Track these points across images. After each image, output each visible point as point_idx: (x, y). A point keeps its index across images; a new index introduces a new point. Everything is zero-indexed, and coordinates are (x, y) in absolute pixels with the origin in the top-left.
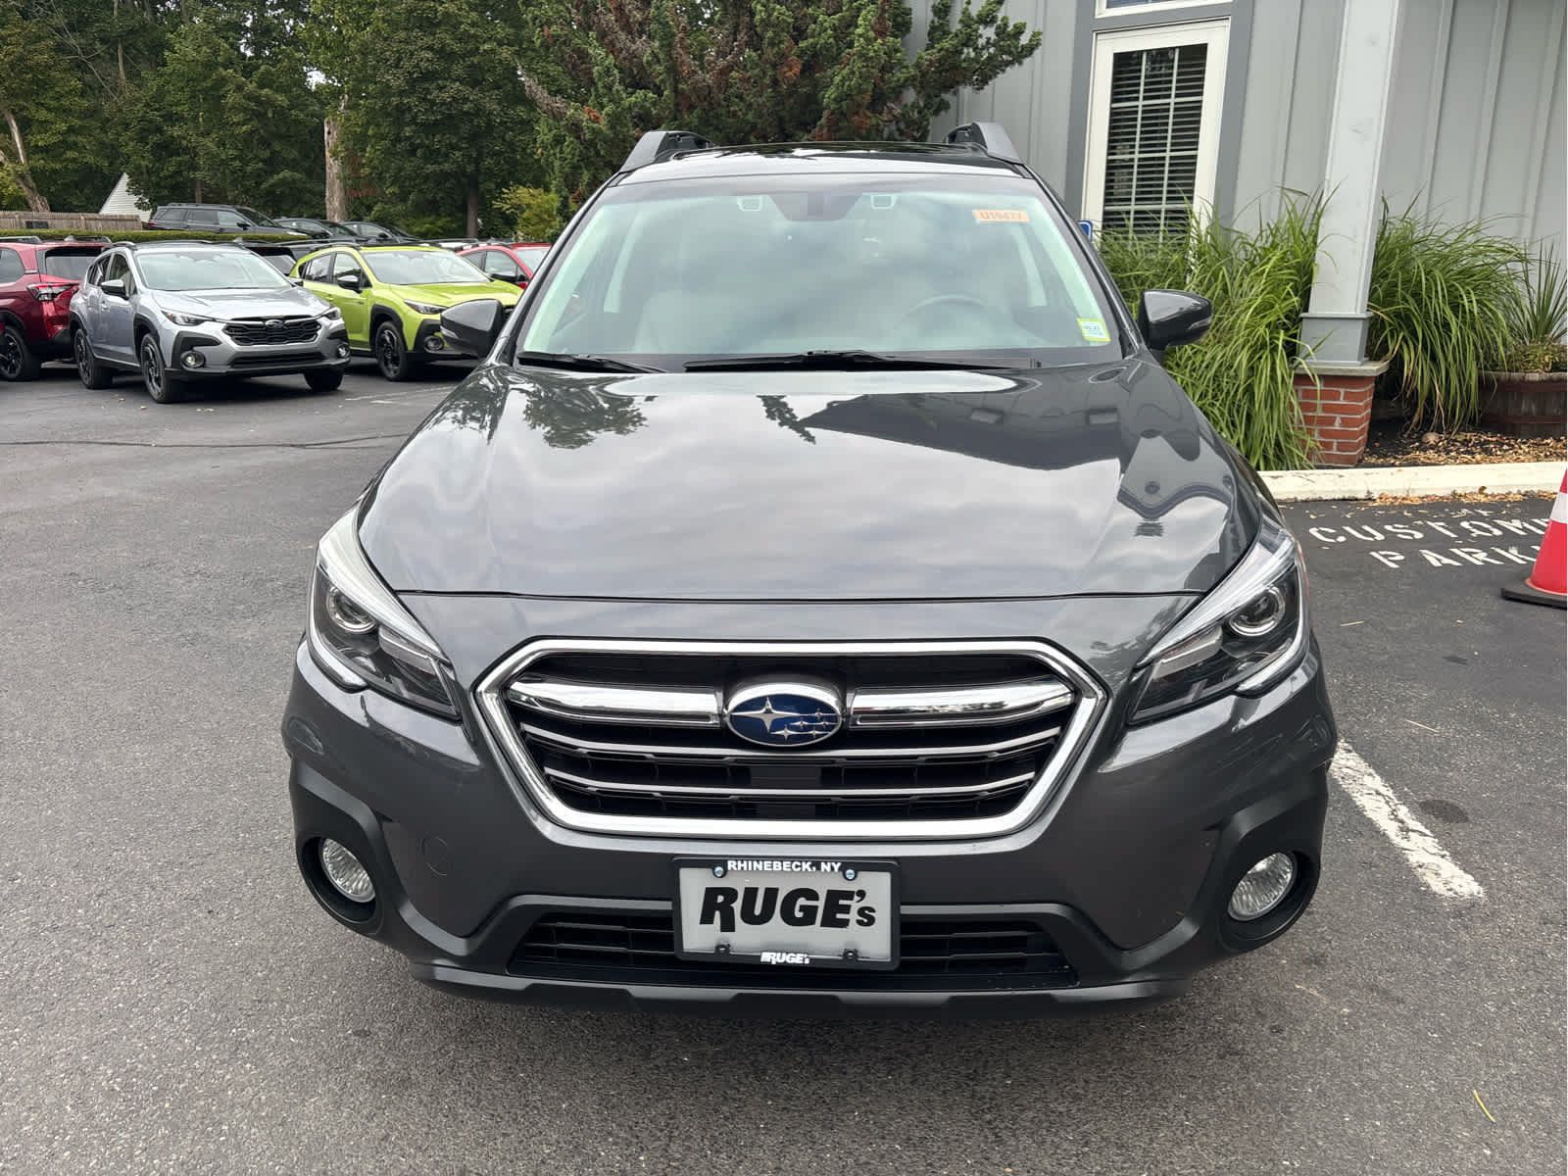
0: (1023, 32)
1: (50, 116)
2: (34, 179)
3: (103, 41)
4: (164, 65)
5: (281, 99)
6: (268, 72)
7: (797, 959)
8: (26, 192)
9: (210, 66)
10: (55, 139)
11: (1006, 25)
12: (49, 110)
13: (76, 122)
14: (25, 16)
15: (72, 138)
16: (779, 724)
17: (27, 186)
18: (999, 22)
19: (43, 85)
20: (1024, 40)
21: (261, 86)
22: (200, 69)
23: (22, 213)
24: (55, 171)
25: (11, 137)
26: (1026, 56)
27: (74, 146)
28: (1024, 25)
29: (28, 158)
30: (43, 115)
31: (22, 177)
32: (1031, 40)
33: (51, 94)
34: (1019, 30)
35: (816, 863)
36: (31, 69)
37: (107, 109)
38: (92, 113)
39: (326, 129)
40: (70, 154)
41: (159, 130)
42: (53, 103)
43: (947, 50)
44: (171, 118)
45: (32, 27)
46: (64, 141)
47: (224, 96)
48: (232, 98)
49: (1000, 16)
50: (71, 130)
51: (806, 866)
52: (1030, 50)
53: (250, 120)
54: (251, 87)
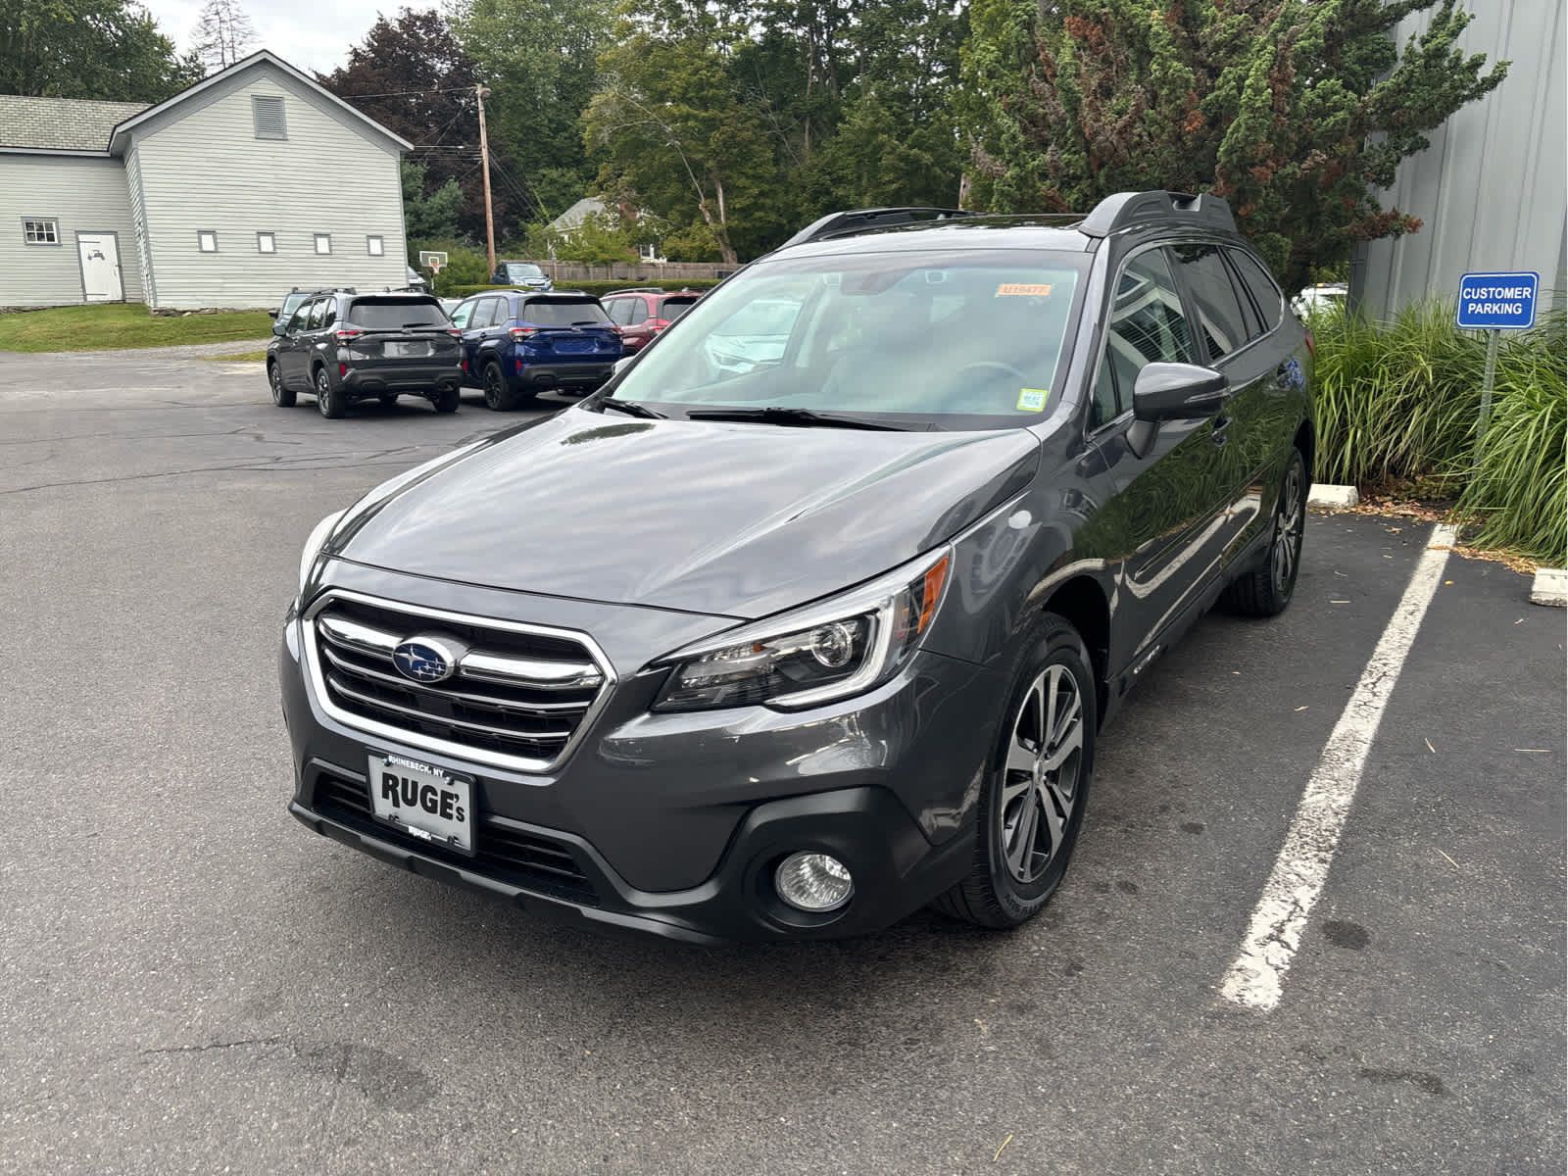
0: (1481, 64)
1: (747, 183)
2: (729, 237)
3: (796, 117)
4: (837, 134)
5: (927, 158)
6: (920, 136)
7: (425, 835)
8: (722, 248)
9: (874, 132)
10: (748, 202)
11: (1458, 59)
12: (747, 177)
13: (766, 187)
14: (741, 100)
15: (761, 200)
16: (417, 663)
17: (724, 242)
18: (1452, 56)
19: (746, 157)
20: (1484, 72)
21: (911, 147)
22: (864, 136)
23: (715, 264)
24: (745, 229)
25: (717, 202)
26: (1487, 89)
27: (762, 208)
28: (1484, 57)
29: (727, 219)
30: (742, 182)
31: (721, 235)
32: (1494, 72)
33: (750, 164)
34: (1476, 63)
35: (432, 767)
36: (738, 144)
37: (792, 173)
38: (780, 179)
39: (963, 183)
40: (758, 214)
41: (828, 193)
42: (751, 172)
43: (1389, 89)
44: (838, 181)
45: (743, 110)
46: (755, 203)
47: (880, 159)
48: (886, 160)
49: (1452, 49)
50: (762, 194)
51: (426, 768)
52: (1492, 83)
53: (898, 179)
54: (902, 148)
